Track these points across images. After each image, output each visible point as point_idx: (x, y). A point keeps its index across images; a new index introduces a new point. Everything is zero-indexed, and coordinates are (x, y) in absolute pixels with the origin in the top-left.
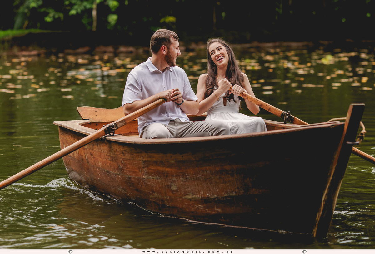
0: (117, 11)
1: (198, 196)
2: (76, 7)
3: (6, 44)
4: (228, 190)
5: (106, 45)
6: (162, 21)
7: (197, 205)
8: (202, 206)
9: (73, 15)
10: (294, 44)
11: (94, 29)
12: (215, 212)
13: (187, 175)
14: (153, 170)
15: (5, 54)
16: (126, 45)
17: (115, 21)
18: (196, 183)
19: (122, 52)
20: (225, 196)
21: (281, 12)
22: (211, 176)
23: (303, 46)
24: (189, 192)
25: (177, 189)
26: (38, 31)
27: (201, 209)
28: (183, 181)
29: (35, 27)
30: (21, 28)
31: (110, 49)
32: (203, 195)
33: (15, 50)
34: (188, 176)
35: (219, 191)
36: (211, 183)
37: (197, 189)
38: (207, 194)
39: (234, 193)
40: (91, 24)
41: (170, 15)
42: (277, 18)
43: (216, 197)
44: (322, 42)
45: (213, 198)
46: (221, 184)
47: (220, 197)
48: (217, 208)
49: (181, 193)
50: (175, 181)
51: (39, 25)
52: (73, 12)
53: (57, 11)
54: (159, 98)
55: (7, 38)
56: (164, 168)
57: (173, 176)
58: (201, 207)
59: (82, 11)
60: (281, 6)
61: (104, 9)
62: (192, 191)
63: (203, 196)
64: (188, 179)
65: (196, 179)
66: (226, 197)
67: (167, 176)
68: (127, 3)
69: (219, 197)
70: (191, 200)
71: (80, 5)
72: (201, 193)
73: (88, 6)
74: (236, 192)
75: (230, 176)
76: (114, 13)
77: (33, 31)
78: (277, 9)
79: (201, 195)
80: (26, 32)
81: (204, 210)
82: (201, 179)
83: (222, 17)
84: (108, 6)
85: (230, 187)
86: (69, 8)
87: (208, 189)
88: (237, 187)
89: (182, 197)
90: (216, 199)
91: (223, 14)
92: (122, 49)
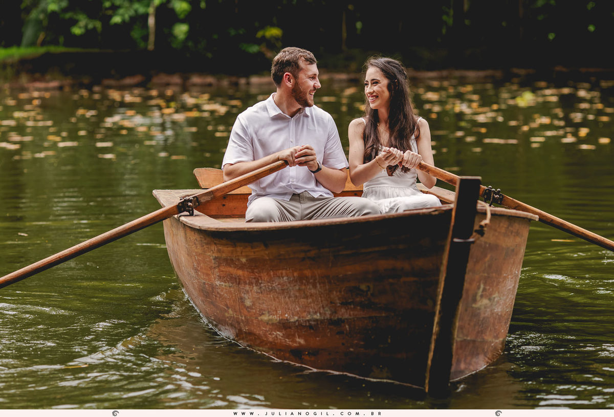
0: (187, 19)
1: (276, 316)
2: (121, 11)
3: (9, 70)
4: (311, 310)
5: (170, 72)
6: (260, 34)
7: (275, 332)
8: (281, 334)
9: (116, 25)
10: (471, 74)
11: (151, 47)
12: (296, 343)
13: (261, 283)
14: (225, 273)
15: (6, 86)
16: (202, 72)
17: (185, 34)
18: (272, 296)
19: (195, 85)
20: (307, 319)
21: (450, 21)
22: (288, 285)
23: (486, 77)
24: (265, 311)
25: (251, 304)
26: (60, 49)
27: (281, 338)
28: (257, 292)
29: (55, 42)
30: (33, 44)
31: (176, 79)
32: (281, 315)
33: (24, 80)
34: (262, 285)
35: (299, 311)
36: (289, 297)
37: (274, 305)
38: (285, 314)
39: (318, 314)
40: (145, 38)
41: (273, 25)
42: (444, 31)
43: (297, 320)
44: (516, 71)
45: (292, 322)
46: (302, 300)
47: (302, 321)
48: (299, 338)
49: (256, 311)
50: (248, 292)
51: (62, 39)
52: (117, 19)
53: (91, 16)
54: (278, 160)
55: (10, 61)
56: (236, 269)
57: (245, 283)
58: (279, 335)
59: (131, 18)
60: (452, 12)
61: (166, 15)
62: (268, 309)
63: (281, 317)
64: (262, 289)
65: (272, 290)
66: (309, 321)
67: (239, 284)
68: (203, 5)
69: (299, 319)
70: (267, 324)
71: (127, 9)
72: (278, 312)
73: (142, 10)
74: (320, 313)
75: (311, 287)
76: (183, 21)
77: (53, 49)
78: (445, 18)
79: (278, 315)
80: (42, 50)
81: (284, 341)
82: (277, 290)
83: (356, 29)
84: (173, 11)
85: (312, 305)
86: (110, 12)
87: (286, 306)
88: (321, 305)
89: (258, 318)
90: (297, 323)
91: (359, 25)
92: (196, 79)
